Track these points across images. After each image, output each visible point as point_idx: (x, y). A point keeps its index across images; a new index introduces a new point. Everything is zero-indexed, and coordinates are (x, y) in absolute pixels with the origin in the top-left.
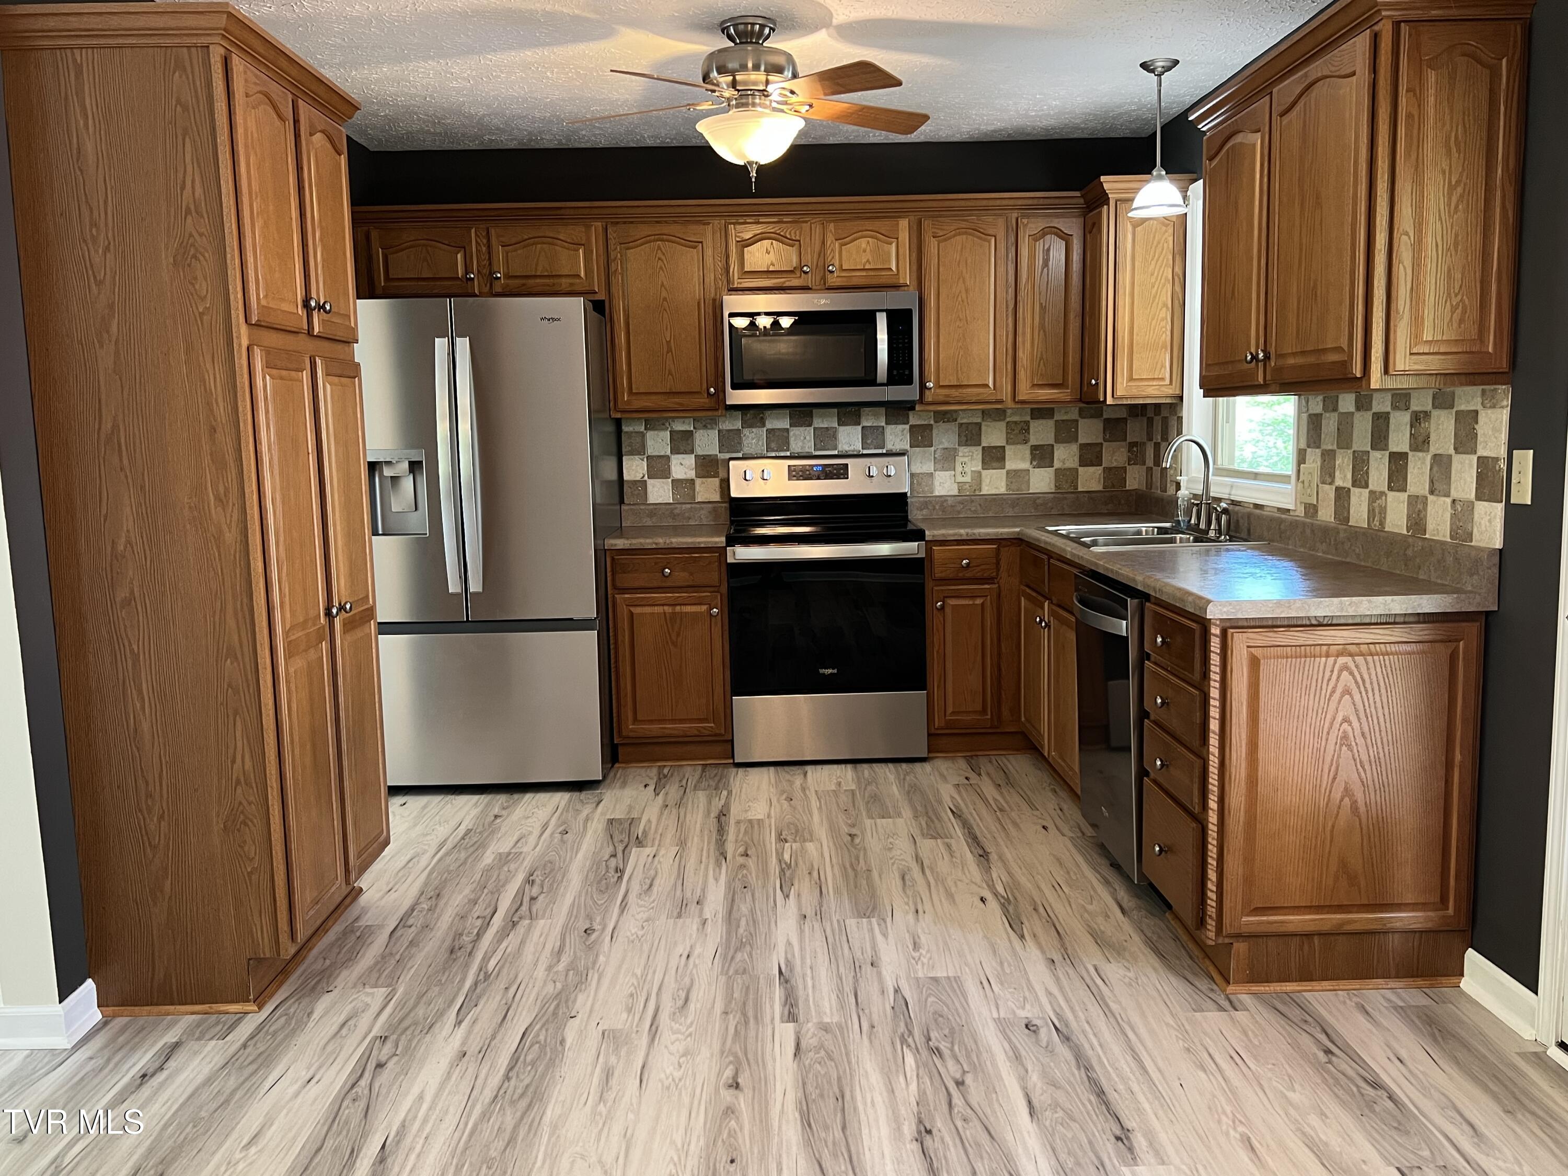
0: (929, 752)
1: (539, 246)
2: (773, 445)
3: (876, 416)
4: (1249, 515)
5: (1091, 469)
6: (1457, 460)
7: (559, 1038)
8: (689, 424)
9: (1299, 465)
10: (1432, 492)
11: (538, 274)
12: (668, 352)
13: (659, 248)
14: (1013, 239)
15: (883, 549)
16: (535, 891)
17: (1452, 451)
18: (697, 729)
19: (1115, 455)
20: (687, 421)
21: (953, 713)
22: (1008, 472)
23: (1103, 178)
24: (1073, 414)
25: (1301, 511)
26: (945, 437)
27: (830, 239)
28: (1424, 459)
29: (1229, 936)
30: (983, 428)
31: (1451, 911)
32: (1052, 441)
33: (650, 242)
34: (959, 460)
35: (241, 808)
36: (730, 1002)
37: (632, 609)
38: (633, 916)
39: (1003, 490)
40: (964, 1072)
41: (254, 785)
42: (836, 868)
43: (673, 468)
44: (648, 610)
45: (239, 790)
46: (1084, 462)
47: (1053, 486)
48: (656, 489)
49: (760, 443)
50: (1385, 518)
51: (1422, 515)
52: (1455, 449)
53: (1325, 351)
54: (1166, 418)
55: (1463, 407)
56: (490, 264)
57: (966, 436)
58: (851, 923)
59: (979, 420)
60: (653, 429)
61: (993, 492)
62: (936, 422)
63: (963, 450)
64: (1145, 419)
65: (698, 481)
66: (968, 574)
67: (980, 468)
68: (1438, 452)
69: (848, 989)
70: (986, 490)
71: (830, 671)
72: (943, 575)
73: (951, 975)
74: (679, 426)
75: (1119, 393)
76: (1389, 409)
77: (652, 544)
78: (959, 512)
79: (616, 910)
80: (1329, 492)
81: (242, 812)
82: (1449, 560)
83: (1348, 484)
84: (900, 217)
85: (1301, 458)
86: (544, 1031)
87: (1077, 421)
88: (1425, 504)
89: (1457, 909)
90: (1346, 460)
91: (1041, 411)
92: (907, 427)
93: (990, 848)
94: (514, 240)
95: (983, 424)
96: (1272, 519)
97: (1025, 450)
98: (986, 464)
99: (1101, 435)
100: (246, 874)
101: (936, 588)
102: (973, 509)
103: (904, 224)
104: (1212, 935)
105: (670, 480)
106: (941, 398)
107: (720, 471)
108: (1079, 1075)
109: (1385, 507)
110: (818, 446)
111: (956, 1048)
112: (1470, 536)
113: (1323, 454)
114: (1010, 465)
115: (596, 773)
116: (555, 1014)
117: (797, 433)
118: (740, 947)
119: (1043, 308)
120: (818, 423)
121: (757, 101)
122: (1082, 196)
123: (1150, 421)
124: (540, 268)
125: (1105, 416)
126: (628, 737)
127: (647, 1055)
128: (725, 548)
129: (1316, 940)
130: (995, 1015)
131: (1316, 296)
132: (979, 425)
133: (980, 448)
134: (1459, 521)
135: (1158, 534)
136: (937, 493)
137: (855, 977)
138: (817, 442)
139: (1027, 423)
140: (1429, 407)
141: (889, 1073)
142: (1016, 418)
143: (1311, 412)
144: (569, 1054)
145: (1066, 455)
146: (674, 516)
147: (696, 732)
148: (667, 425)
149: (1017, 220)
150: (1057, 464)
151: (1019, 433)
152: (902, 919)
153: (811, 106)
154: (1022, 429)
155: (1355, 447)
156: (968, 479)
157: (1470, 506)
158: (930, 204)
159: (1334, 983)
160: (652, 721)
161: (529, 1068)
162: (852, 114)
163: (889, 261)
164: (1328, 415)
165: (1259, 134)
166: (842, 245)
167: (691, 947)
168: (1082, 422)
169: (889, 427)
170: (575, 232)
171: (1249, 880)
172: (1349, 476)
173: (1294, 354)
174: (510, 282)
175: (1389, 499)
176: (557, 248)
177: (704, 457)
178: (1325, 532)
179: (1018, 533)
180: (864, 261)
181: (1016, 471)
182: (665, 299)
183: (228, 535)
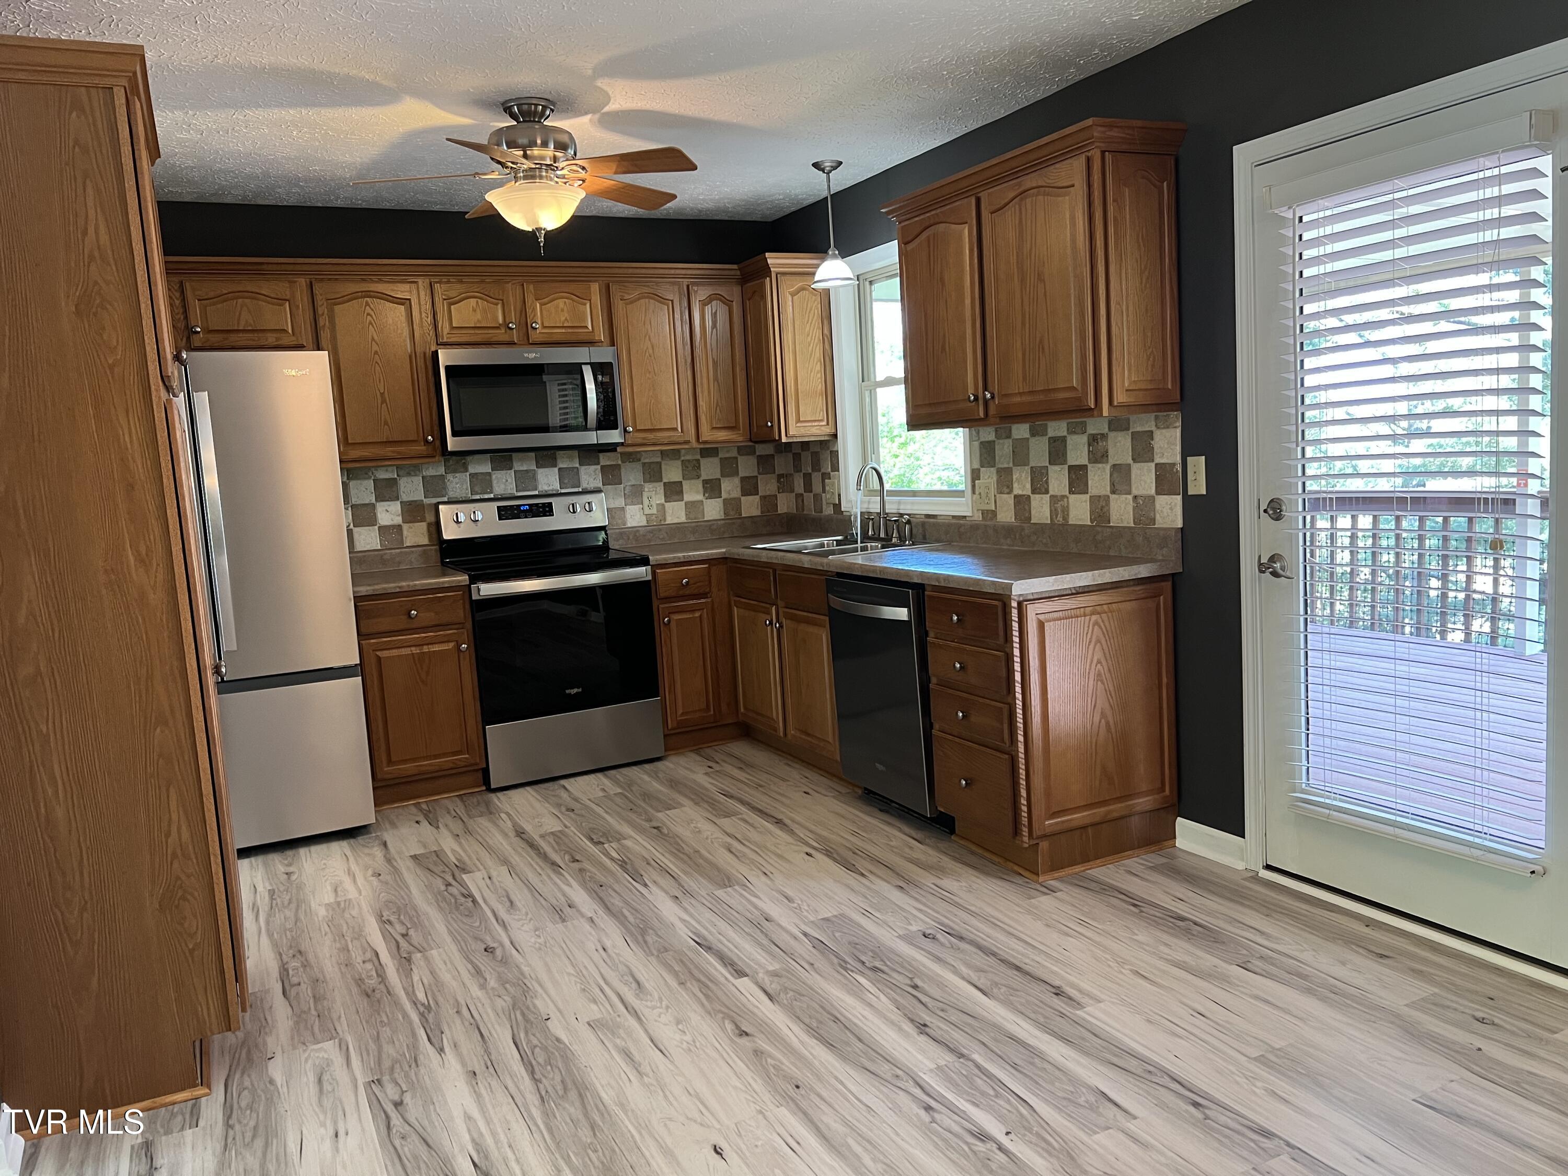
0: (666, 750)
1: (240, 301)
2: (477, 489)
3: (571, 458)
4: (923, 524)
5: (751, 498)
6: (1136, 469)
7: (554, 1039)
8: (393, 471)
9: (973, 481)
10: (1113, 492)
11: (241, 328)
12: (382, 403)
13: (367, 304)
14: (686, 304)
15: (593, 578)
16: (400, 929)
17: (1130, 461)
18: (453, 762)
19: (768, 486)
20: (390, 469)
21: (683, 714)
22: (686, 504)
23: (767, 255)
24: (734, 453)
25: (978, 517)
26: (632, 475)
27: (530, 299)
28: (1104, 468)
29: (1038, 838)
30: (663, 467)
31: (1167, 792)
32: (718, 476)
33: (355, 299)
34: (645, 495)
35: (179, 882)
36: (678, 975)
37: (378, 653)
38: (519, 929)
39: (683, 519)
40: (911, 979)
41: (193, 856)
42: (667, 855)
43: (379, 516)
44: (395, 652)
45: (176, 865)
46: (745, 493)
47: (722, 513)
48: (363, 537)
49: (465, 487)
50: (1068, 515)
51: (1105, 510)
52: (1133, 459)
53: (1054, 390)
54: (817, 453)
55: (1139, 429)
56: (186, 318)
57: (649, 473)
58: (720, 893)
59: (659, 460)
60: (356, 478)
61: (675, 521)
62: (623, 462)
63: (648, 487)
64: (790, 455)
65: (405, 527)
66: (687, 592)
67: (663, 501)
68: (1118, 462)
69: (765, 942)
70: (670, 520)
71: (575, 691)
72: (666, 594)
73: (835, 913)
74: (382, 475)
75: (791, 433)
76: (1065, 434)
77: (395, 588)
78: (650, 540)
79: (500, 930)
80: (1009, 500)
81: (181, 887)
82: (1140, 539)
83: (1027, 490)
84: (590, 281)
85: (975, 475)
86: (532, 1037)
87: (737, 458)
88: (1108, 503)
89: (1171, 791)
90: (1023, 475)
91: (709, 451)
92: (599, 467)
93: (780, 817)
94: (212, 294)
95: (663, 463)
96: (949, 525)
97: (699, 484)
98: (668, 498)
99: (756, 469)
100: (187, 952)
101: (661, 606)
102: (661, 537)
103: (595, 287)
104: (1026, 839)
105: (376, 527)
106: (640, 441)
107: (427, 515)
108: (992, 960)
109: (1068, 507)
110: (520, 488)
111: (888, 963)
112: (1153, 521)
113: (998, 472)
114: (688, 497)
115: (369, 817)
116: (527, 1020)
117: (499, 476)
118: (643, 932)
119: (715, 363)
120: (518, 466)
121: (544, 174)
122: (739, 269)
123: (797, 457)
124: (242, 323)
125: (758, 453)
126: (385, 780)
127: (646, 1031)
128: (469, 586)
129: (1090, 830)
130: (896, 934)
131: (1043, 349)
132: (659, 464)
133: (662, 484)
134: (1142, 510)
135: (837, 545)
136: (629, 525)
137: (762, 932)
138: (519, 482)
139: (698, 461)
140: (1106, 430)
141: (857, 991)
142: (688, 457)
143: (982, 439)
144: (574, 1048)
145: (730, 487)
146: (383, 562)
147: (452, 765)
148: (370, 474)
149: (688, 286)
150: (724, 495)
151: (692, 470)
152: (759, 882)
153: (584, 181)
154: (694, 466)
155: (1032, 464)
156: (654, 511)
157: (1151, 499)
158: (616, 271)
159: (1103, 860)
160: (406, 760)
161: (549, 1068)
162: (616, 190)
163: (585, 320)
164: (1001, 441)
165: (966, 226)
166: (541, 305)
167: (599, 941)
168: (740, 459)
169: (583, 468)
170: (279, 288)
171: (1048, 794)
172: (1028, 486)
173: (1020, 394)
174: (210, 336)
175: (1070, 501)
176: (260, 303)
177: (410, 503)
178: (1008, 531)
179: (724, 553)
180: (563, 319)
181: (693, 503)
182: (376, 353)
183: (152, 596)
